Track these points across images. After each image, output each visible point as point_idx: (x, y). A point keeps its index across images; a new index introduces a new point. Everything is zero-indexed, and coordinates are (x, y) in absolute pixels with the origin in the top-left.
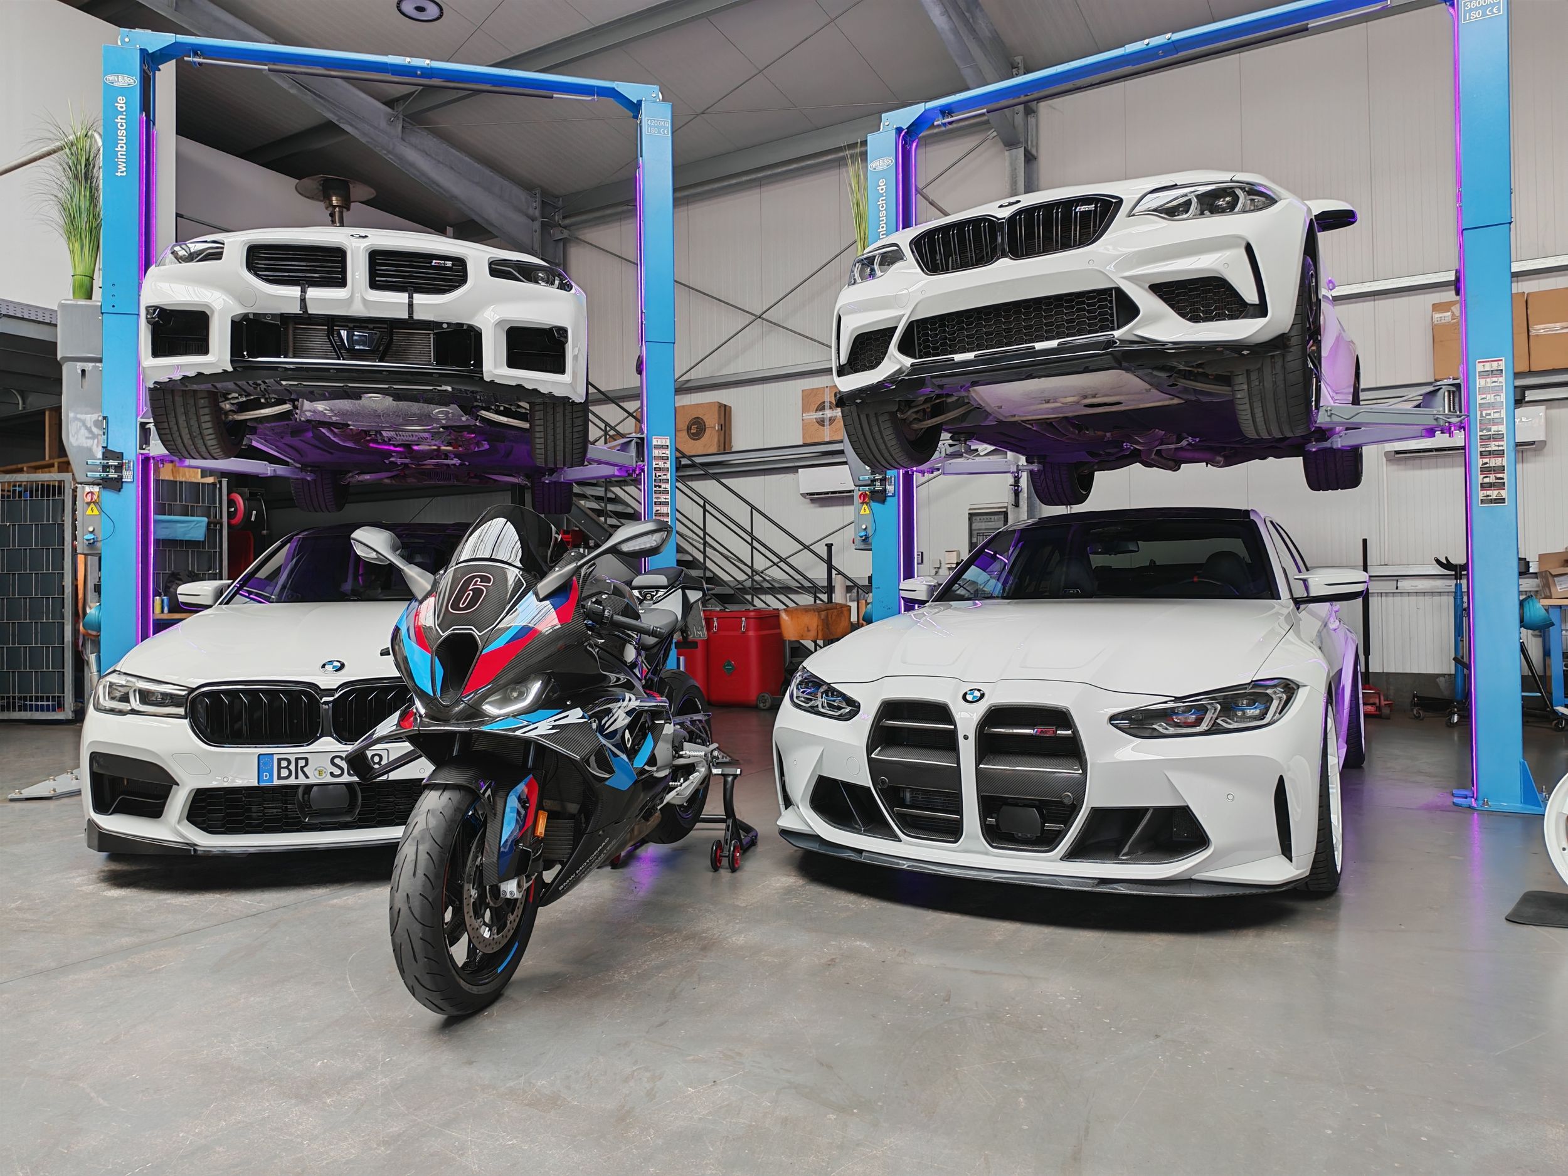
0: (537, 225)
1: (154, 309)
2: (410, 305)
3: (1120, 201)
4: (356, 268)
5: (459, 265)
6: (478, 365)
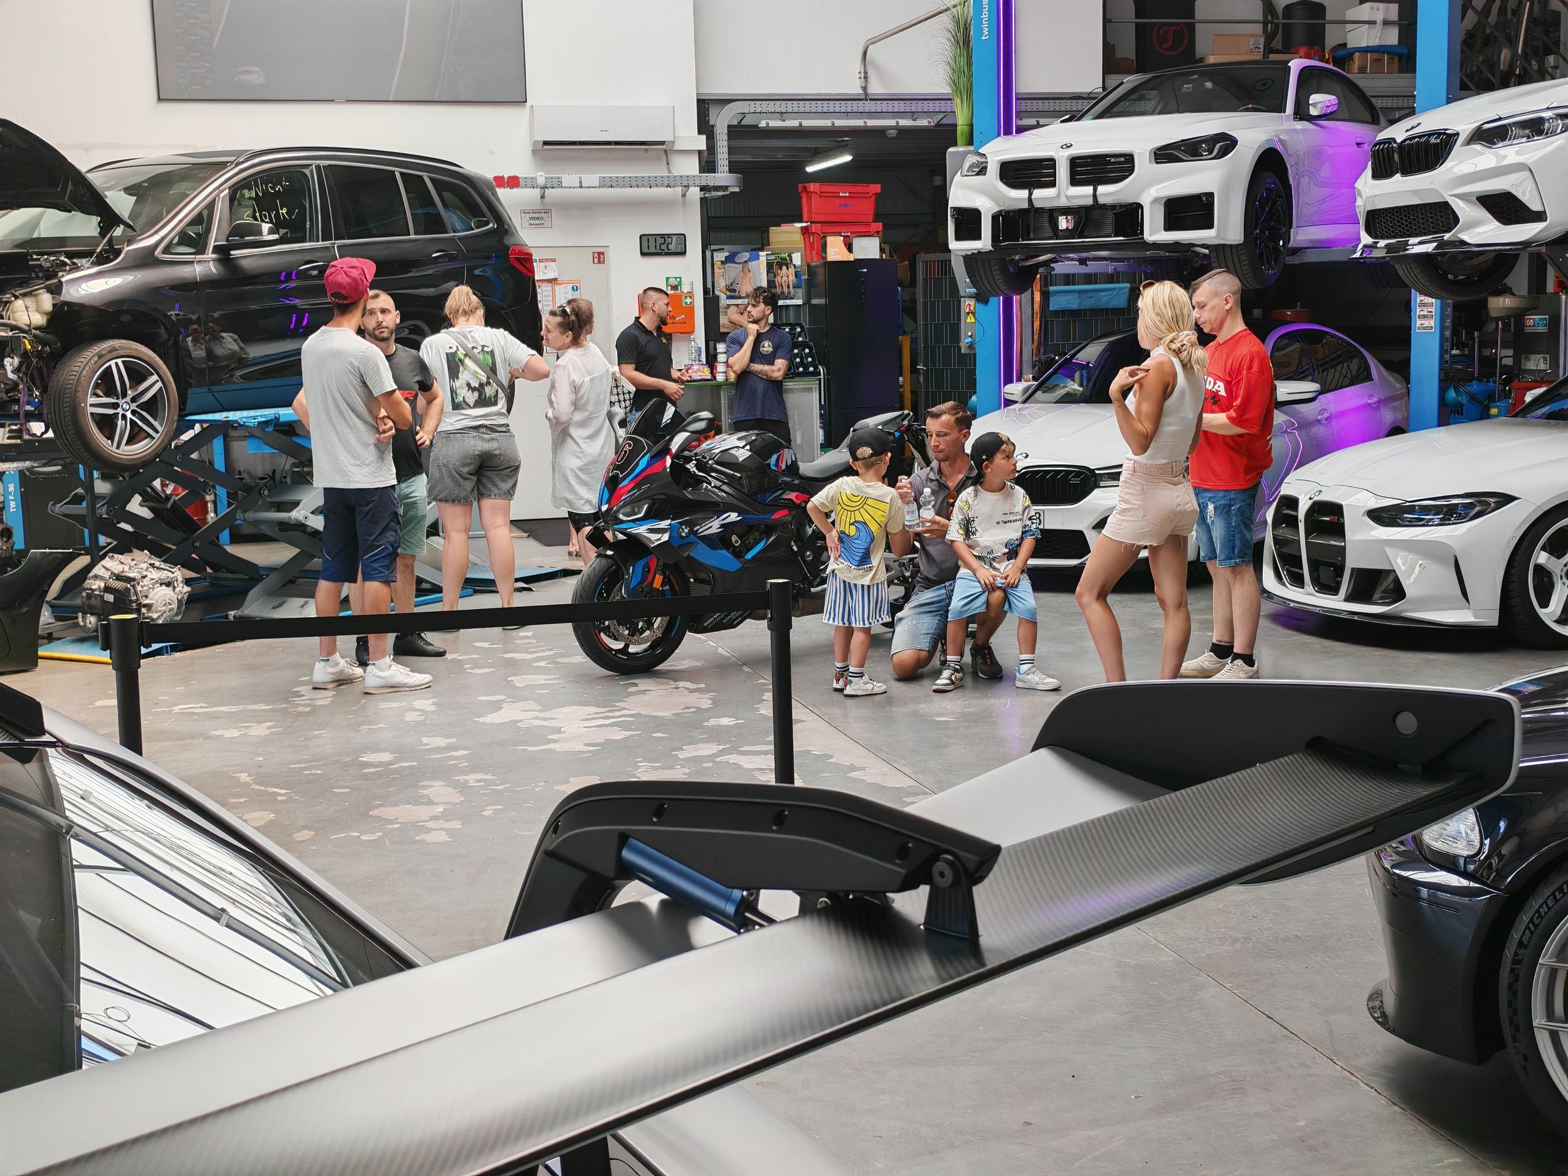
1: (955, 209)
2: (1095, 196)
3: (1458, 134)
4: (1063, 173)
5: (1129, 158)
6: (1142, 233)
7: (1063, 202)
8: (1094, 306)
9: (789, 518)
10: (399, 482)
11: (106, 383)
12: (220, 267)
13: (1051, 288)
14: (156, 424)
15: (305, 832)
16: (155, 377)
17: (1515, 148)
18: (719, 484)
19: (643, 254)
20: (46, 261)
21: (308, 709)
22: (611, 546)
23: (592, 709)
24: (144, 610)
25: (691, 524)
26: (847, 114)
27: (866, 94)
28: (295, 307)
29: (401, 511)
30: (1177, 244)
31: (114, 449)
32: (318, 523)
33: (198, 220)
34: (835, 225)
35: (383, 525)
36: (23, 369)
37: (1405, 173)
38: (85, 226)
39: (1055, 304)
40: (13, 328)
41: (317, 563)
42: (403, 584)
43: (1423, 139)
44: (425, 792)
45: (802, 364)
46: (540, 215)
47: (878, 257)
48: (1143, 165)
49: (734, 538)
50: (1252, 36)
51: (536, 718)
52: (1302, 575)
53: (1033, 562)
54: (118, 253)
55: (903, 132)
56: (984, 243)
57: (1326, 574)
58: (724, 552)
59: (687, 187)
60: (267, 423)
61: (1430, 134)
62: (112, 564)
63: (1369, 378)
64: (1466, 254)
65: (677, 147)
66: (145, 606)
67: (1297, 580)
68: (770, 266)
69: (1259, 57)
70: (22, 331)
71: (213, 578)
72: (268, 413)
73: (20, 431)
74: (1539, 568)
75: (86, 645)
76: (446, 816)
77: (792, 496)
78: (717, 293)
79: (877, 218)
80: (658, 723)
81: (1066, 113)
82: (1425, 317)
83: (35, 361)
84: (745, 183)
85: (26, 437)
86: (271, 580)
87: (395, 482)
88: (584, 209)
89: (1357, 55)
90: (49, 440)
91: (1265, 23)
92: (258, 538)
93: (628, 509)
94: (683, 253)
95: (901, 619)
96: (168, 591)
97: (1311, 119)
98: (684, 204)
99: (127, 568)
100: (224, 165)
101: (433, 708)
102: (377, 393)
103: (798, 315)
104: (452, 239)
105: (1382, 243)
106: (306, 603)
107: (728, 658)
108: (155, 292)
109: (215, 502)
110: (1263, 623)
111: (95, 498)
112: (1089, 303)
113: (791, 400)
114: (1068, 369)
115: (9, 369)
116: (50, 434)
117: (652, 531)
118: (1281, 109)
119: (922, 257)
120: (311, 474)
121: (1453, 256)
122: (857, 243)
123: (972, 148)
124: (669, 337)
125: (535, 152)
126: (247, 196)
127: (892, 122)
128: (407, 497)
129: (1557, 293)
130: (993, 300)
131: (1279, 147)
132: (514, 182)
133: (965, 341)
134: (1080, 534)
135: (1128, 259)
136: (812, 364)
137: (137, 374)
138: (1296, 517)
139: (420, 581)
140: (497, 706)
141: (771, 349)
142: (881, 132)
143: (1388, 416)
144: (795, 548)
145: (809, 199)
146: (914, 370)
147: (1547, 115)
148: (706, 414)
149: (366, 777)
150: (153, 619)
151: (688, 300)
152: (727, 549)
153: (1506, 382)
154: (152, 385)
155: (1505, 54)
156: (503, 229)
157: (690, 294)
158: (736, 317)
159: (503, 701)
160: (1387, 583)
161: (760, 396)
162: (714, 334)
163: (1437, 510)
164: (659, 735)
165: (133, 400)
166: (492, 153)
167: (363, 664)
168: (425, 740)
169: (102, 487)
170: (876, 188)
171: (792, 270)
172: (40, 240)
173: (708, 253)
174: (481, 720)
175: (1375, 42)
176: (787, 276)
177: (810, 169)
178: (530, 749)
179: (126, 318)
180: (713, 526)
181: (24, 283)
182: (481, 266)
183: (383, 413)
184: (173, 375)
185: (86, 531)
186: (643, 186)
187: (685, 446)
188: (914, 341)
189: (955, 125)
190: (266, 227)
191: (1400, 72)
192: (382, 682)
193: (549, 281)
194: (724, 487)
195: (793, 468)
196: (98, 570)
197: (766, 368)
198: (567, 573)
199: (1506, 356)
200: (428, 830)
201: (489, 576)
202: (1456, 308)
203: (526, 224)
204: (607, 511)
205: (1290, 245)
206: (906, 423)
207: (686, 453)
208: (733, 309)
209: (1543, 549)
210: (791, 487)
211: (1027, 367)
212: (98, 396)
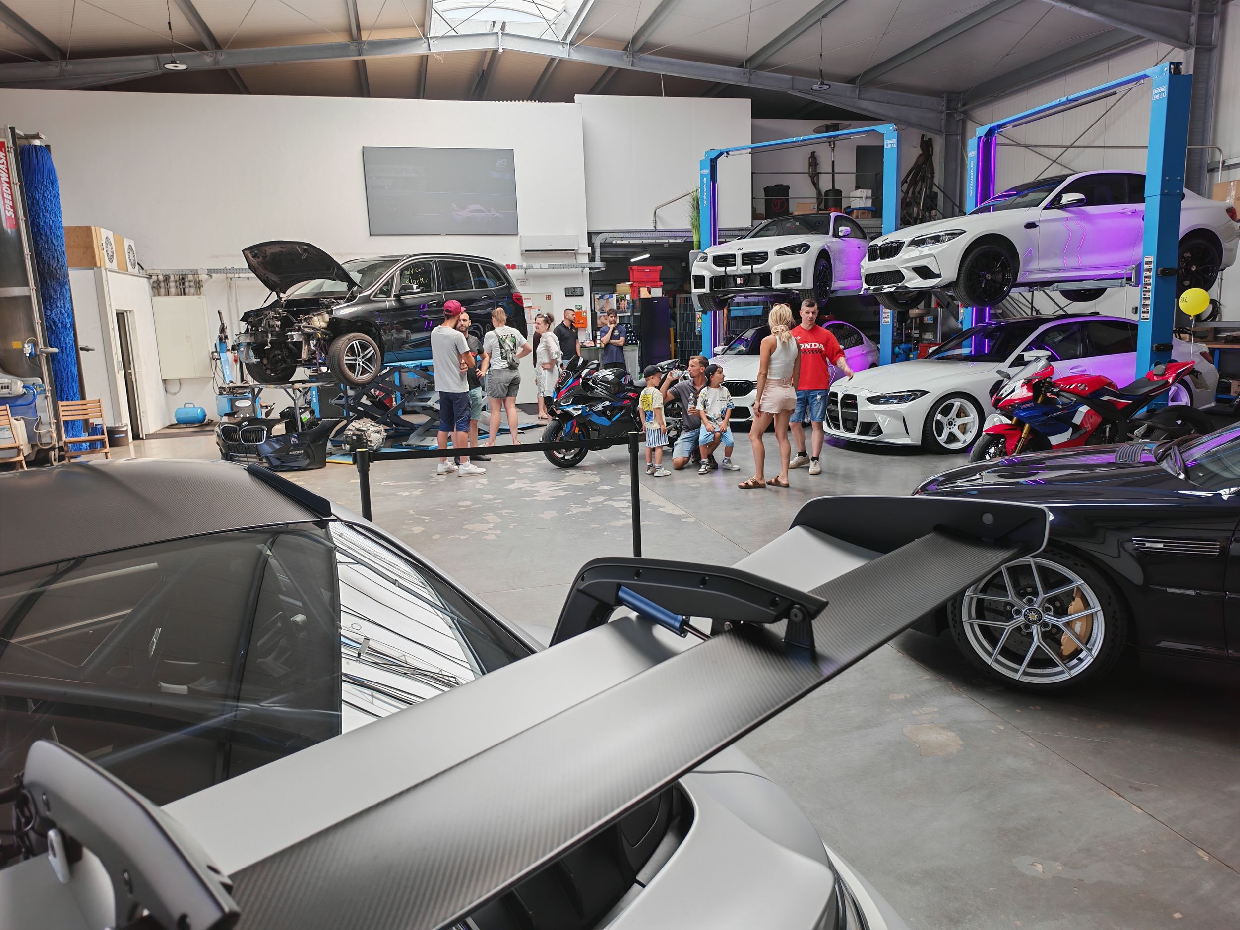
0: (943, 116)
1: (694, 276)
2: (752, 269)
3: (904, 242)
4: (739, 260)
5: (766, 254)
6: (771, 285)
7: (739, 272)
8: (749, 315)
9: (630, 404)
10: (470, 390)
11: (352, 350)
12: (397, 304)
13: (731, 308)
14: (372, 367)
15: (437, 535)
16: (371, 348)
17: (928, 248)
18: (601, 390)
19: (566, 296)
20: (326, 301)
21: (436, 483)
22: (558, 416)
23: (552, 483)
24: (368, 443)
25: (590, 406)
26: (648, 238)
27: (656, 229)
28: (426, 318)
29: (471, 402)
30: (786, 289)
31: (355, 377)
32: (437, 407)
33: (387, 284)
34: (643, 283)
35: (463, 408)
36: (318, 345)
37: (882, 259)
38: (342, 286)
39: (733, 314)
40: (313, 328)
41: (437, 423)
42: (473, 432)
43: (890, 245)
44: (486, 518)
45: (631, 340)
46: (524, 280)
47: (661, 296)
48: (772, 256)
49: (608, 412)
50: (812, 203)
51: (529, 486)
52: (839, 425)
53: (731, 420)
54: (356, 297)
55: (670, 244)
56: (706, 290)
57: (849, 424)
58: (604, 418)
59: (584, 268)
60: (417, 366)
61: (892, 242)
62: (355, 424)
63: (862, 343)
64: (906, 291)
65: (579, 252)
66: (369, 441)
67: (837, 427)
68: (617, 300)
69: (815, 212)
70: (317, 330)
71: (396, 429)
72: (418, 362)
73: (317, 370)
74: (937, 420)
75: (346, 457)
76: (494, 528)
77: (630, 394)
78: (596, 311)
79: (661, 280)
80: (579, 488)
81: (739, 236)
82: (886, 318)
83: (322, 342)
84: (607, 267)
85: (319, 372)
86: (419, 430)
87: (468, 390)
88: (542, 277)
89: (855, 211)
90: (329, 373)
91: (817, 199)
92: (414, 412)
93: (564, 401)
94: (582, 295)
95: (676, 445)
96: (378, 435)
97: (840, 237)
98: (583, 274)
99: (361, 426)
100: (397, 261)
101: (487, 482)
102: (462, 352)
103: (629, 320)
104: (490, 290)
105: (872, 288)
106: (434, 439)
107: (606, 461)
108: (371, 313)
109: (396, 398)
110: (824, 444)
111: (348, 397)
112: (746, 314)
113: (626, 354)
114: (740, 341)
115: (312, 345)
116: (329, 371)
117: (574, 409)
118: (827, 233)
119: (678, 296)
120: (434, 387)
121: (901, 293)
122: (653, 290)
123: (700, 251)
124: (577, 329)
125: (522, 255)
126: (406, 273)
127: (666, 241)
128: (474, 396)
129: (936, 307)
130: (709, 313)
131: (827, 249)
132: (514, 267)
133: (698, 330)
134: (747, 408)
135: (762, 296)
136: (635, 340)
137: (364, 347)
138: (837, 401)
139: (479, 430)
140: (513, 482)
141: (618, 334)
142: (662, 244)
143: (870, 359)
144: (632, 416)
145: (633, 272)
146: (675, 341)
147: (941, 234)
148: (596, 361)
149: (461, 512)
150: (372, 447)
151: (585, 314)
152: (605, 416)
153: (916, 344)
154: (370, 351)
155: (915, 209)
156: (510, 286)
157: (585, 312)
158: (604, 321)
159: (515, 479)
160: (875, 427)
161: (615, 353)
162: (595, 328)
163: (896, 397)
164: (579, 493)
165: (363, 357)
166: (504, 255)
167: (458, 464)
168: (484, 496)
169: (351, 393)
170: (660, 268)
171: (626, 302)
172: (323, 292)
173: (592, 295)
174: (507, 487)
175: (862, 206)
176: (624, 304)
177: (632, 260)
178: (527, 499)
179: (359, 324)
180: (600, 407)
181: (317, 310)
182: (500, 302)
183: (463, 361)
184: (378, 347)
185: (345, 411)
186: (566, 268)
187: (588, 374)
188: (675, 330)
189: (693, 242)
190: (415, 286)
191: (873, 218)
192: (466, 472)
193: (528, 307)
194: (603, 391)
195: (631, 383)
196: (349, 427)
197: (617, 341)
198: (538, 426)
199: (915, 334)
200: (487, 534)
201: (508, 427)
202: (899, 313)
203: (519, 284)
204: (556, 401)
205: (832, 289)
206: (677, 364)
207: (588, 377)
208: (602, 318)
209: (939, 413)
210: (630, 391)
211: (722, 340)
212: (348, 356)
